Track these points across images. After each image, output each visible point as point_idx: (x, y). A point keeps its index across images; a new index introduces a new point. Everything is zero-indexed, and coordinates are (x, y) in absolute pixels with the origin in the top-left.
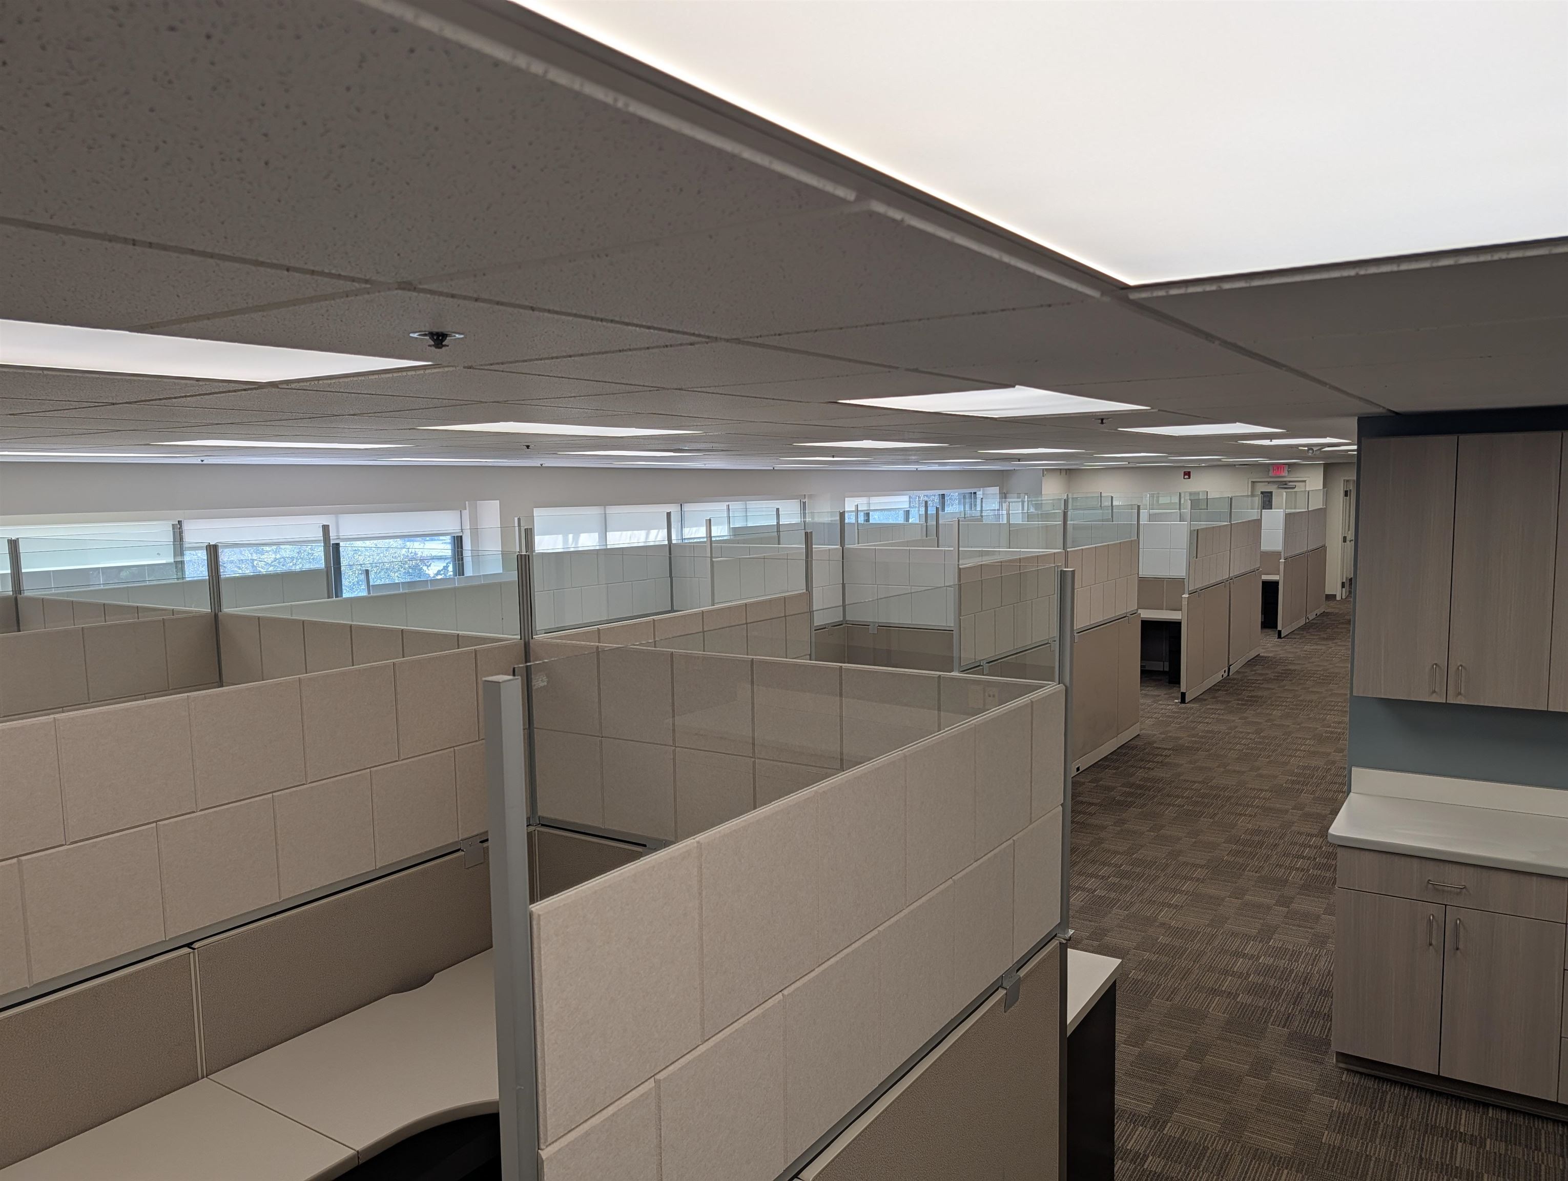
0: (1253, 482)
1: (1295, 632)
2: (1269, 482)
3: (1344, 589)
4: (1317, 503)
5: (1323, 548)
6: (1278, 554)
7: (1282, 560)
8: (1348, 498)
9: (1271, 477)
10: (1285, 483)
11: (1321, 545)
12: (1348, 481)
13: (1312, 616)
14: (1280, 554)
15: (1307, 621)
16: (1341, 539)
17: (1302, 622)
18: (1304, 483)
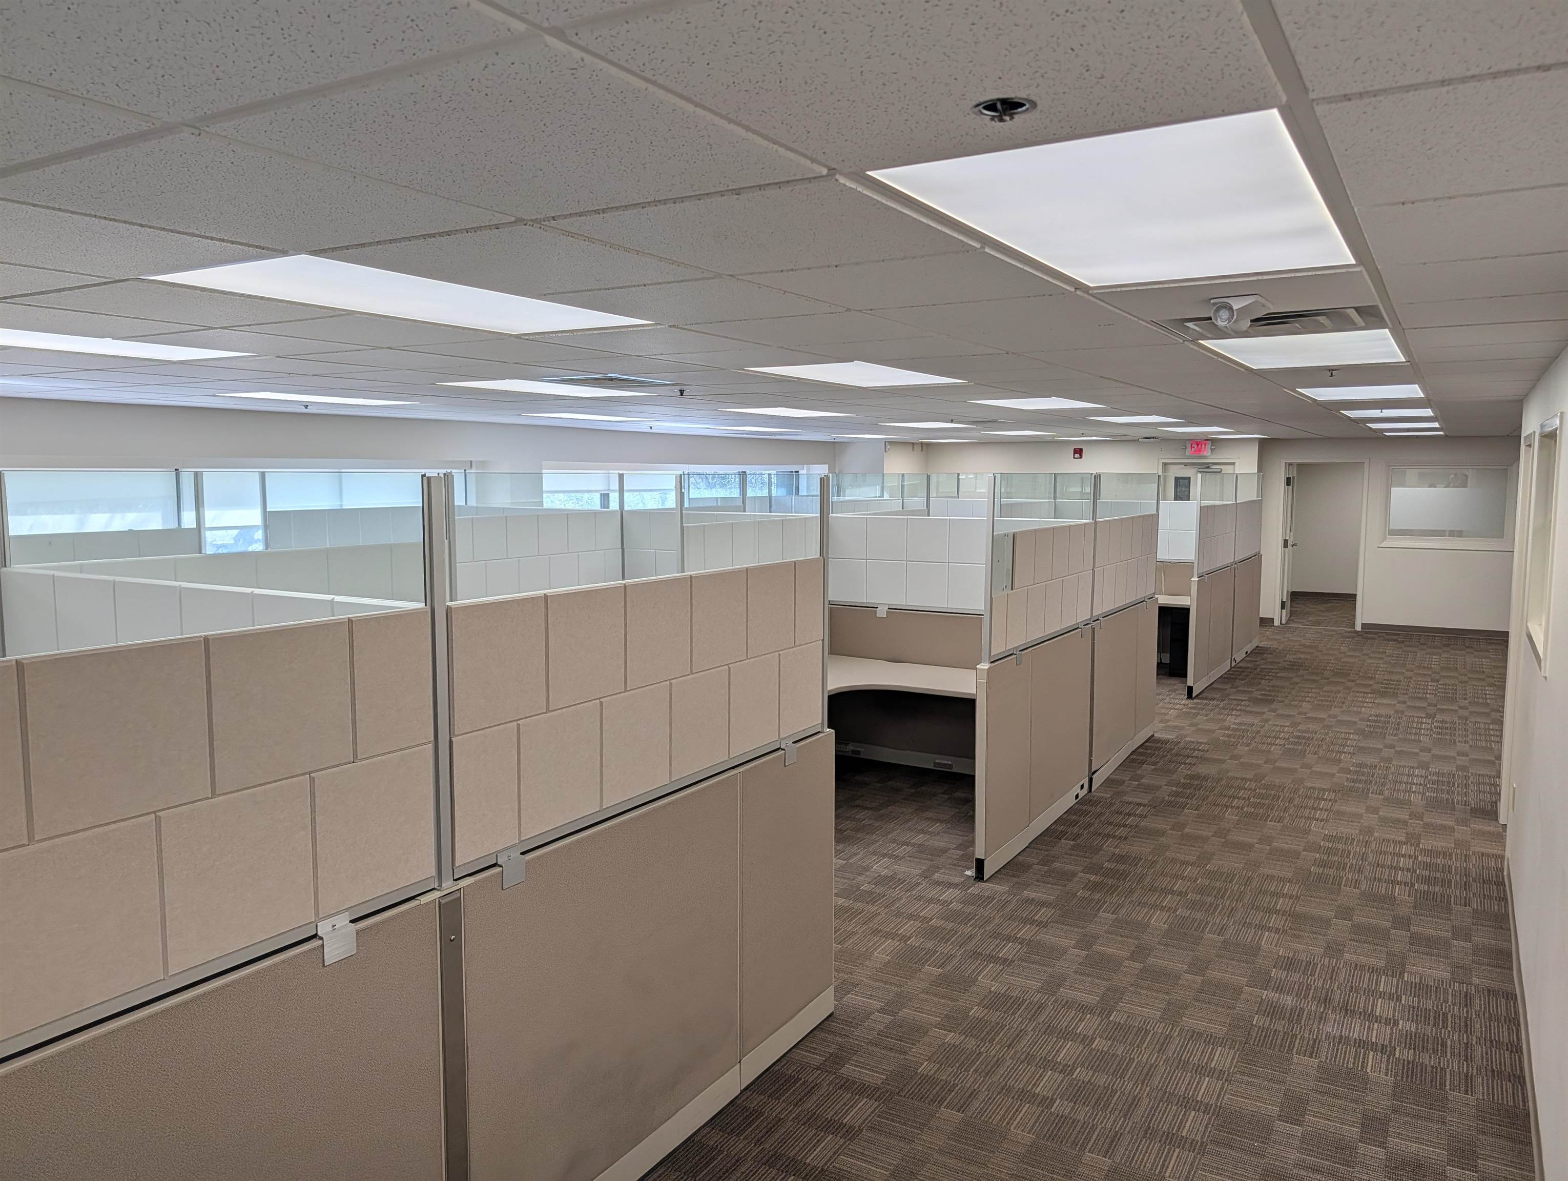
0: (1165, 464)
1: (1214, 686)
2: (1186, 464)
3: (1284, 611)
4: (1248, 493)
5: (1258, 557)
6: (1189, 565)
7: (1195, 579)
8: (1290, 487)
9: (1188, 458)
10: (1208, 466)
11: (1254, 552)
12: (1290, 464)
13: (1239, 656)
14: (1193, 566)
15: (1234, 664)
16: (1281, 543)
17: (1226, 667)
18: (1231, 467)
